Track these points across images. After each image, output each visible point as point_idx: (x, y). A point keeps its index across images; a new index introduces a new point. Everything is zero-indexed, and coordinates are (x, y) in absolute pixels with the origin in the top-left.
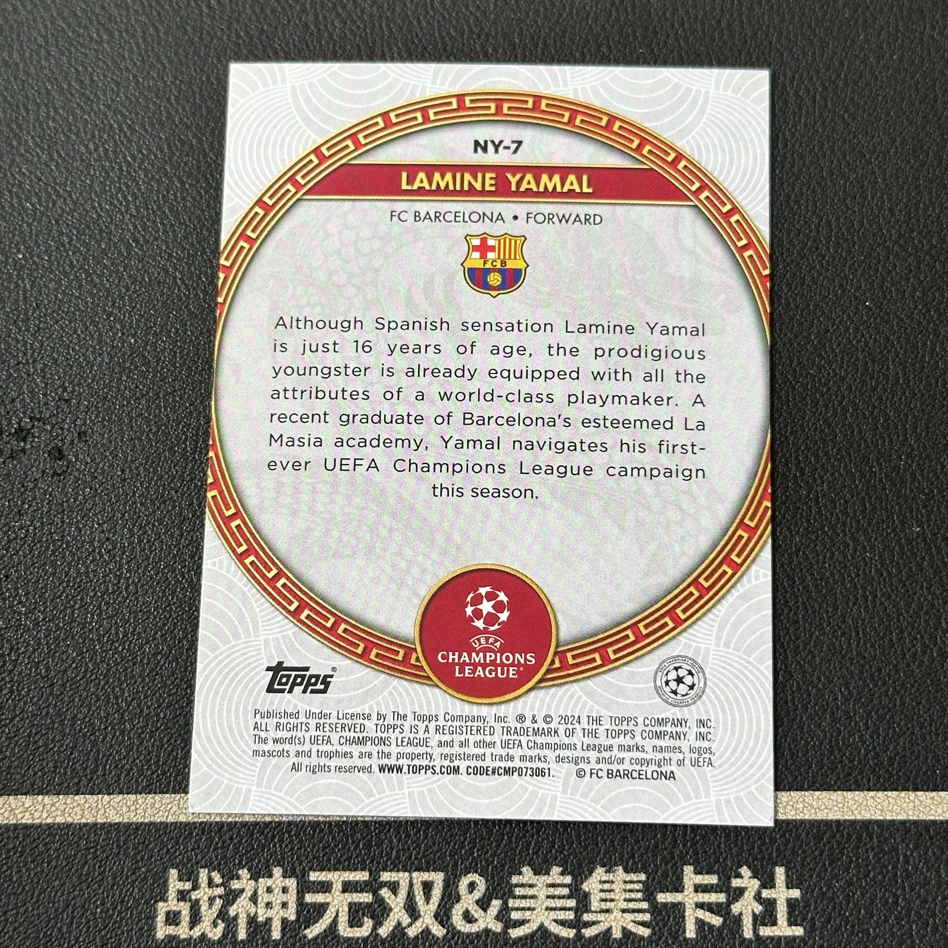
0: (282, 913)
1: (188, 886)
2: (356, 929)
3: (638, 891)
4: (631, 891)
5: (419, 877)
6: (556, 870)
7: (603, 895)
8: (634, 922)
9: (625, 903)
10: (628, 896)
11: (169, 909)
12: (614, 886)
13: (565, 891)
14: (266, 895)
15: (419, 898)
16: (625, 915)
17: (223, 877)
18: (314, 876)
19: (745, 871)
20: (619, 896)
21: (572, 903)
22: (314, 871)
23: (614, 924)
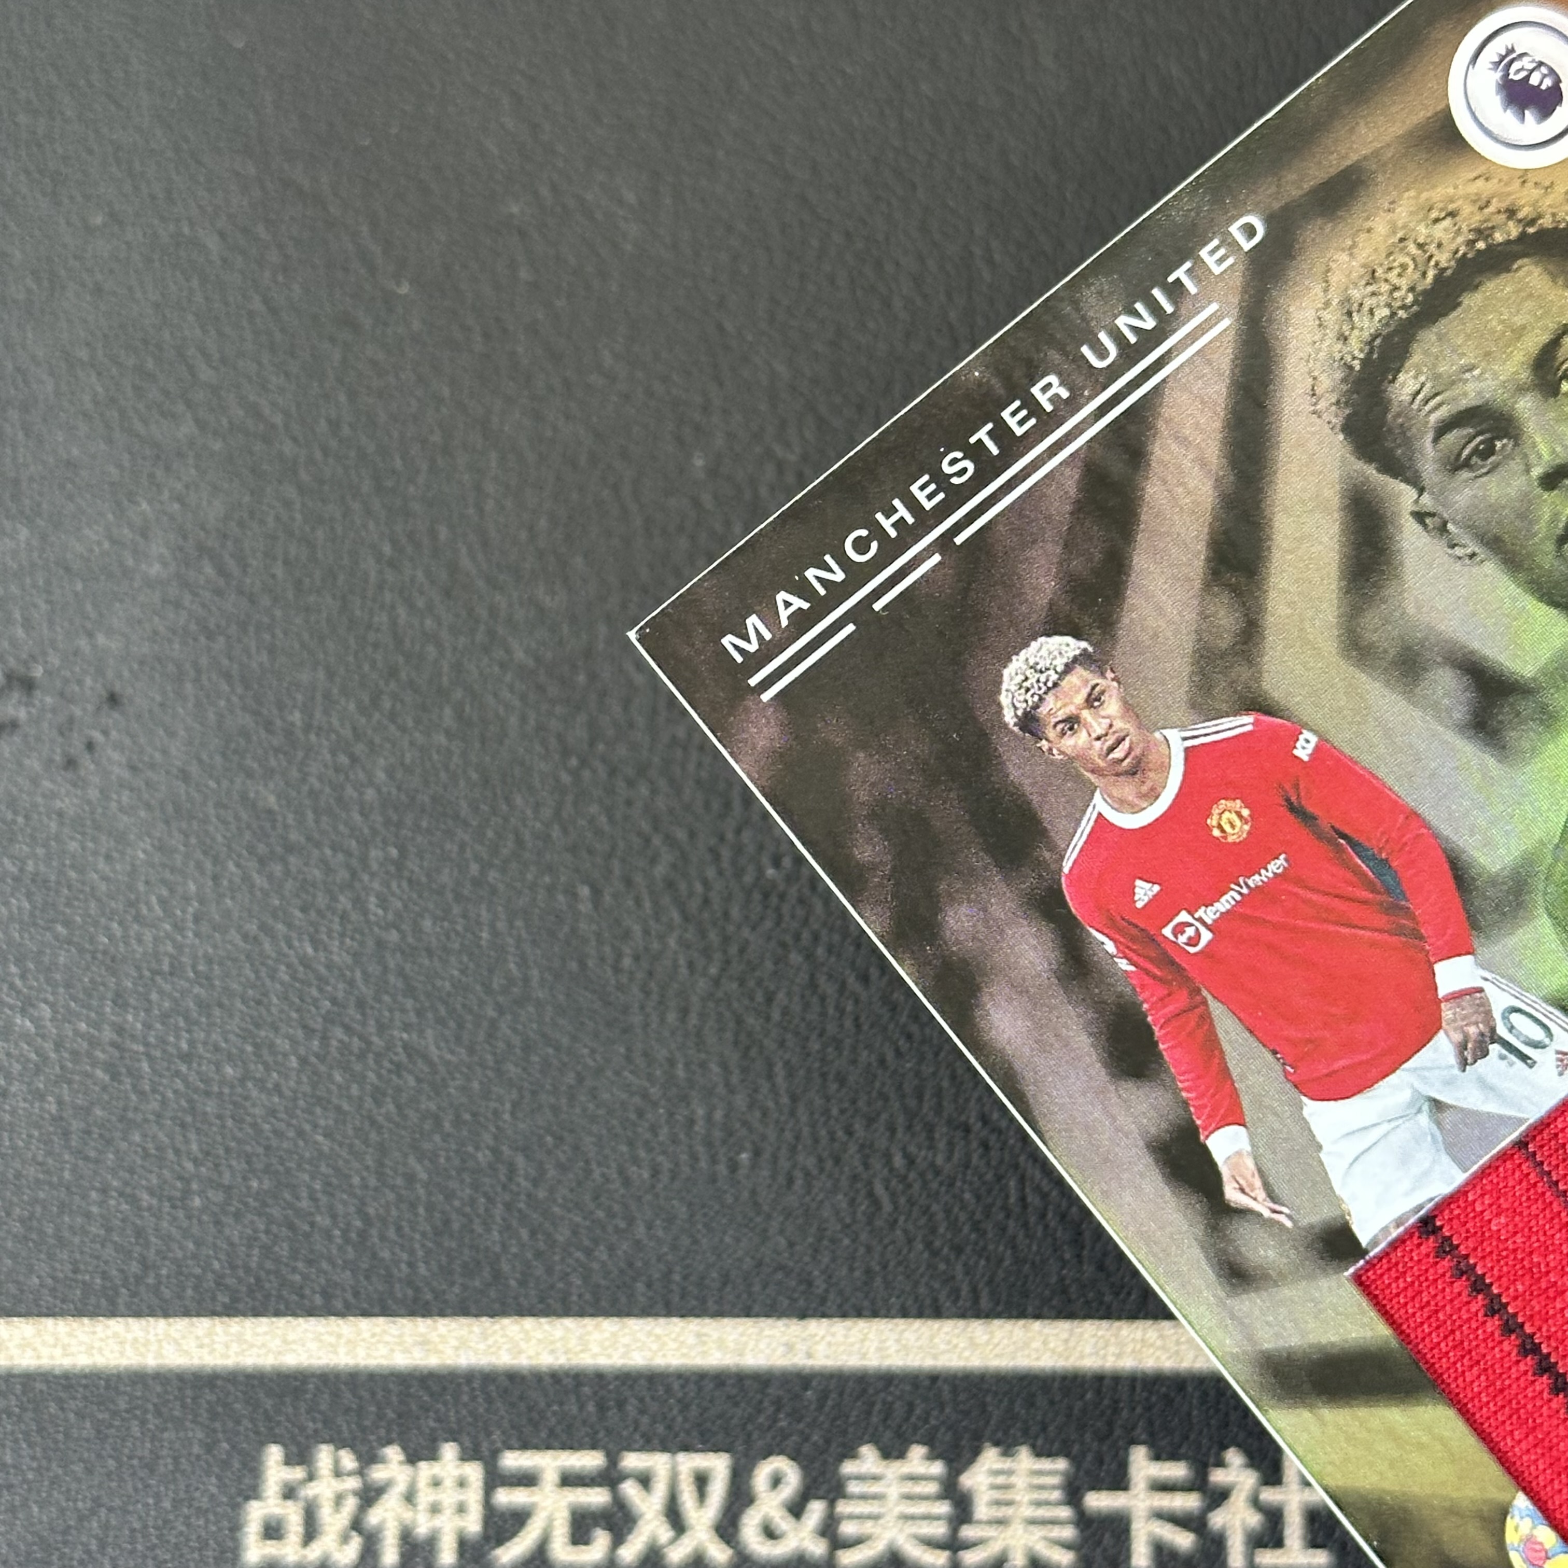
0: (459, 1522)
1: (298, 1473)
2: (583, 1547)
3: (1054, 1487)
4: (1041, 1487)
5: (689, 1462)
6: (917, 1452)
7: (997, 1495)
8: (1045, 1538)
9: (1033, 1508)
10: (1036, 1496)
11: (266, 1511)
12: (1013, 1479)
13: (932, 1488)
14: (430, 1490)
15: (688, 1497)
16: (1031, 1528)
17: (360, 1457)
18: (512, 1460)
19: (1234, 1457)
20: (1023, 1496)
21: (944, 1508)
22: (511, 1448)
23: (1012, 1542)
